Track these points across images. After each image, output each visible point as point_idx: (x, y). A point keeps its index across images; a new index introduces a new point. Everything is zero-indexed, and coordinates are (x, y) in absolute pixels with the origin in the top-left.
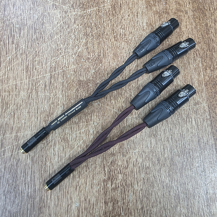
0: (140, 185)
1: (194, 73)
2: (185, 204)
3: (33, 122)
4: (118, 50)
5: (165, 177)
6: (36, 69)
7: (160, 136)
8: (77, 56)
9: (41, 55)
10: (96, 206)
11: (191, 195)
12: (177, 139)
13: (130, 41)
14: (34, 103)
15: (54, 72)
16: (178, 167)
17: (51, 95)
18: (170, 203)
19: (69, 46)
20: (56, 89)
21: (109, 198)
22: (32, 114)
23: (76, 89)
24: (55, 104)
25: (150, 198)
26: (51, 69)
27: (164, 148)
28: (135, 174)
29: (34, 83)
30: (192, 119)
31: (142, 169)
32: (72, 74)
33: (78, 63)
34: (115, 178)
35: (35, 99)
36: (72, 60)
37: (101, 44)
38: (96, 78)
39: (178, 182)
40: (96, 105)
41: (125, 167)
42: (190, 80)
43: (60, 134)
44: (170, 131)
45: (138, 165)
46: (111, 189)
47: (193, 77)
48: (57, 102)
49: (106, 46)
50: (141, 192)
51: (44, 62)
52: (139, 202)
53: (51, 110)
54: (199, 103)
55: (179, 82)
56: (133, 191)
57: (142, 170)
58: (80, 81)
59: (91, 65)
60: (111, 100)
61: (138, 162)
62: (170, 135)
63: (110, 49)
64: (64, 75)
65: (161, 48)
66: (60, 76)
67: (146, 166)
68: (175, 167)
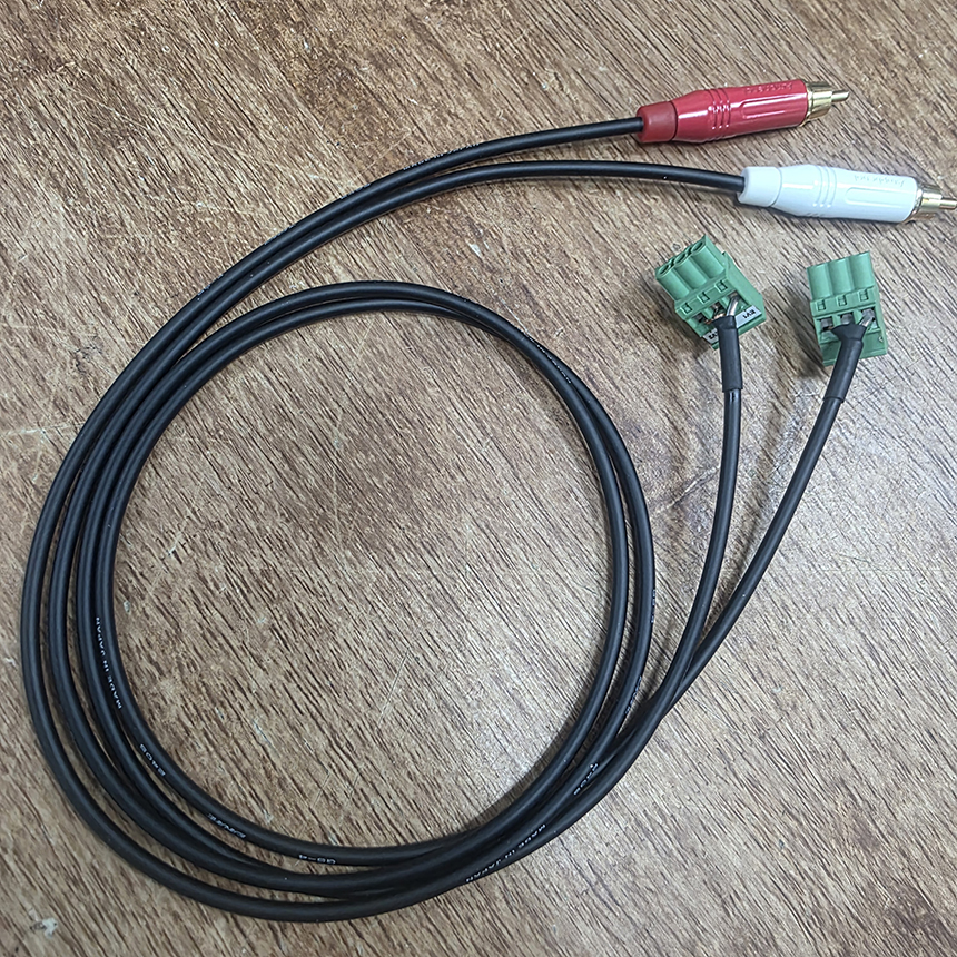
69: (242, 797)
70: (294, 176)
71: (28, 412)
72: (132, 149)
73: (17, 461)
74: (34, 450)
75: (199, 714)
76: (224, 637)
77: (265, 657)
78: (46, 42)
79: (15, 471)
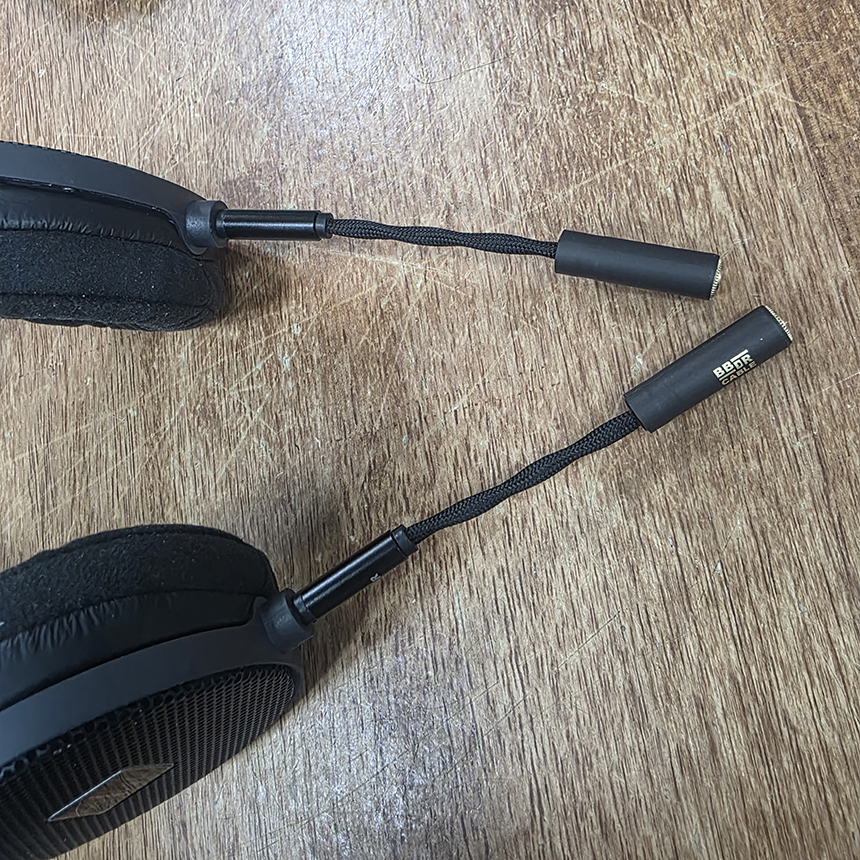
25: (546, 603)
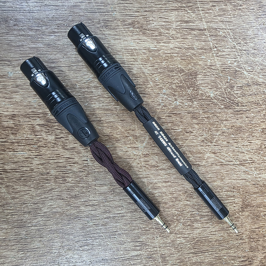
0: (39, 167)
1: (213, 257)
2: (12, 237)
3: (131, 5)
4: (247, 134)
5: (50, 207)
6: (213, 6)
7: (112, 199)
8: (235, 69)
9: (236, 13)
10: (9, 102)
11: (25, 246)
12: (108, 227)
13: (262, 153)
14: (160, 6)
15: (209, 34)
16: (65, 226)
17: (173, 31)
18: (13, 214)
19: (251, 56)
20: (183, 38)
21: (20, 121)
22: (143, 3)
23: (184, 69)
24: (159, 38)
26: (213, 30)
27: (94, 205)
28: (56, 161)
29: (191, 4)
30: (139, 250)
31: (63, 171)
32: (206, 63)
33: (225, 71)
34: (49, 130)
35: (166, 7)
36: (230, 61)
37: (256, 107)
38: (200, 100)
39: (43, 226)
40: (158, 100)
41: (66, 145)
42: (202, 249)
43: (113, 45)
44: (120, 215)
45: (69, 165)
46: (33, 123)
47: (206, 254)
48: (162, 40)
49: (252, 114)
50: (28, 170)
51: (225, 19)
52: (13, 166)
53: (151, 32)
54: (165, 263)
55: (198, 231)
56: (31, 157)
57: (61, 171)
58: (195, 74)
59: (222, 92)
60: (166, 124)
61: (73, 166)
62: (114, 215)
63: (248, 122)
64: (205, 49)
65: (253, 202)
66: (203, 43)
67: (67, 177)
68: (65, 222)
69: (8, 138)
70: (174, 257)
71: (150, 146)
72: (207, 215)
73: (138, 136)
74: (139, 142)
75: (38, 141)
76: (55, 159)
77: (42, 167)
78: (251, 211)
79: (137, 135)
